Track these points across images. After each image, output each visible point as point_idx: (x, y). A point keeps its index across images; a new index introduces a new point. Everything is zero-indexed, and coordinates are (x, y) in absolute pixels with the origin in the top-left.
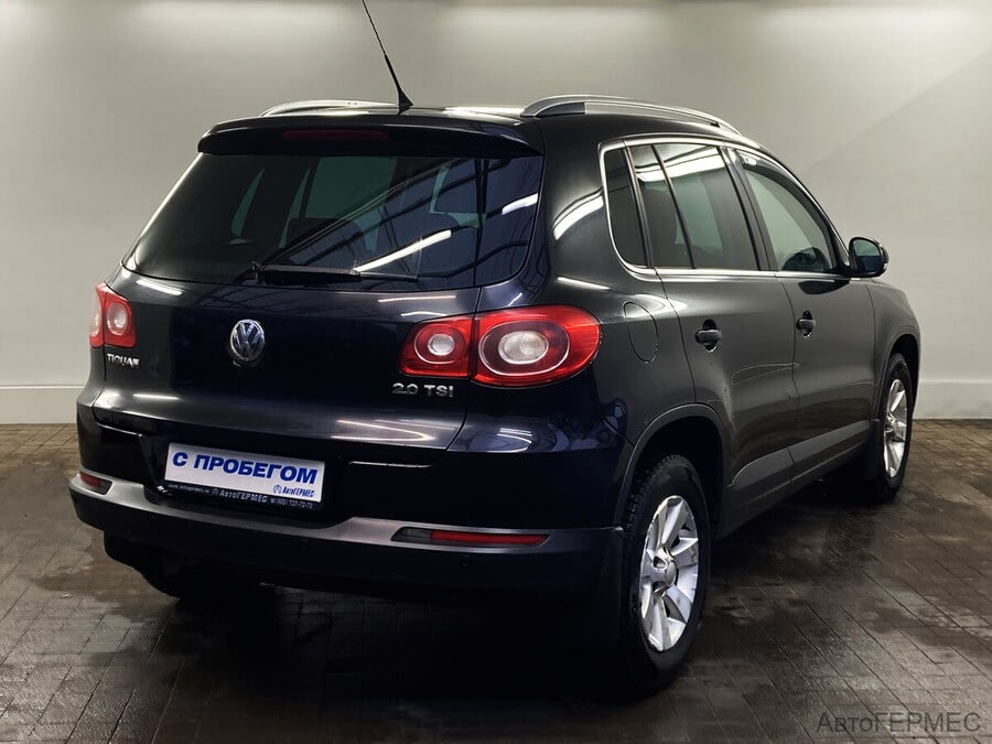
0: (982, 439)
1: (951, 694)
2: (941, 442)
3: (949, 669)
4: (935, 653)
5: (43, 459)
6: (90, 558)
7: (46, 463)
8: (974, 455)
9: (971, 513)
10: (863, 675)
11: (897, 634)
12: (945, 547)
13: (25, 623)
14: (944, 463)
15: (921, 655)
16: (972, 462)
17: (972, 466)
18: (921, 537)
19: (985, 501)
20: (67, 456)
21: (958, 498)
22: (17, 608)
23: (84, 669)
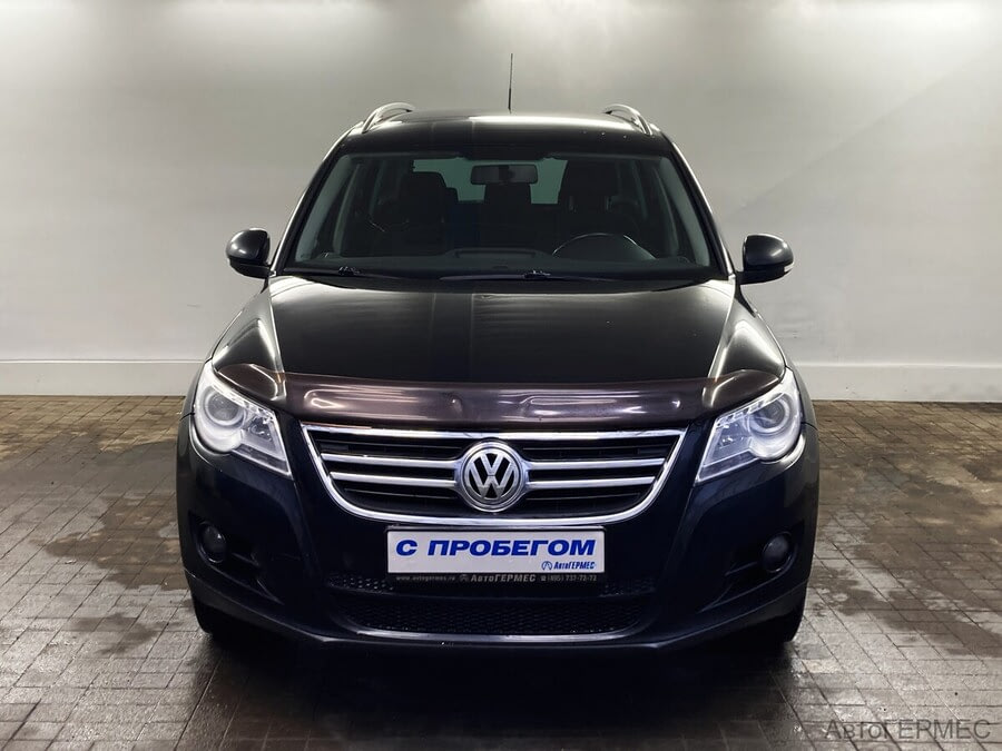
0: (984, 422)
1: (909, 679)
2: (943, 425)
3: (910, 653)
4: (898, 637)
5: (82, 430)
6: (100, 525)
7: (84, 433)
8: (974, 439)
9: (960, 496)
10: (822, 658)
11: (864, 617)
12: (927, 529)
13: (27, 587)
14: (941, 446)
15: (885, 639)
16: (970, 446)
17: (969, 449)
18: (906, 519)
19: (976, 485)
20: (104, 427)
21: (950, 481)
22: (21, 573)
23: (69, 634)
